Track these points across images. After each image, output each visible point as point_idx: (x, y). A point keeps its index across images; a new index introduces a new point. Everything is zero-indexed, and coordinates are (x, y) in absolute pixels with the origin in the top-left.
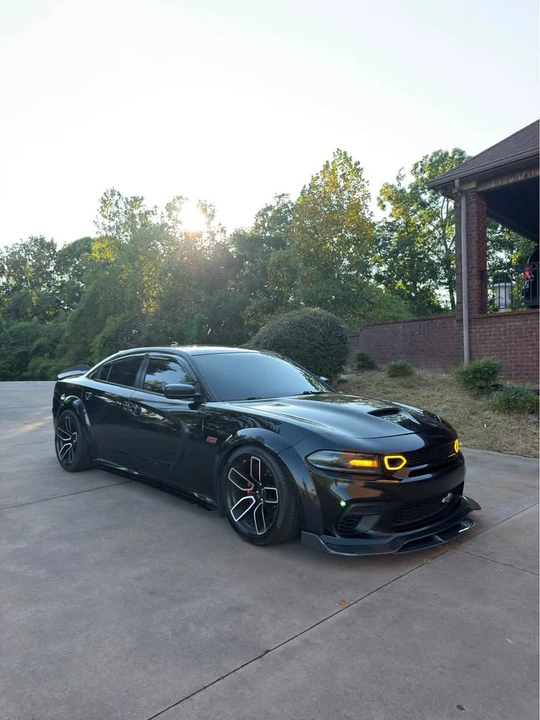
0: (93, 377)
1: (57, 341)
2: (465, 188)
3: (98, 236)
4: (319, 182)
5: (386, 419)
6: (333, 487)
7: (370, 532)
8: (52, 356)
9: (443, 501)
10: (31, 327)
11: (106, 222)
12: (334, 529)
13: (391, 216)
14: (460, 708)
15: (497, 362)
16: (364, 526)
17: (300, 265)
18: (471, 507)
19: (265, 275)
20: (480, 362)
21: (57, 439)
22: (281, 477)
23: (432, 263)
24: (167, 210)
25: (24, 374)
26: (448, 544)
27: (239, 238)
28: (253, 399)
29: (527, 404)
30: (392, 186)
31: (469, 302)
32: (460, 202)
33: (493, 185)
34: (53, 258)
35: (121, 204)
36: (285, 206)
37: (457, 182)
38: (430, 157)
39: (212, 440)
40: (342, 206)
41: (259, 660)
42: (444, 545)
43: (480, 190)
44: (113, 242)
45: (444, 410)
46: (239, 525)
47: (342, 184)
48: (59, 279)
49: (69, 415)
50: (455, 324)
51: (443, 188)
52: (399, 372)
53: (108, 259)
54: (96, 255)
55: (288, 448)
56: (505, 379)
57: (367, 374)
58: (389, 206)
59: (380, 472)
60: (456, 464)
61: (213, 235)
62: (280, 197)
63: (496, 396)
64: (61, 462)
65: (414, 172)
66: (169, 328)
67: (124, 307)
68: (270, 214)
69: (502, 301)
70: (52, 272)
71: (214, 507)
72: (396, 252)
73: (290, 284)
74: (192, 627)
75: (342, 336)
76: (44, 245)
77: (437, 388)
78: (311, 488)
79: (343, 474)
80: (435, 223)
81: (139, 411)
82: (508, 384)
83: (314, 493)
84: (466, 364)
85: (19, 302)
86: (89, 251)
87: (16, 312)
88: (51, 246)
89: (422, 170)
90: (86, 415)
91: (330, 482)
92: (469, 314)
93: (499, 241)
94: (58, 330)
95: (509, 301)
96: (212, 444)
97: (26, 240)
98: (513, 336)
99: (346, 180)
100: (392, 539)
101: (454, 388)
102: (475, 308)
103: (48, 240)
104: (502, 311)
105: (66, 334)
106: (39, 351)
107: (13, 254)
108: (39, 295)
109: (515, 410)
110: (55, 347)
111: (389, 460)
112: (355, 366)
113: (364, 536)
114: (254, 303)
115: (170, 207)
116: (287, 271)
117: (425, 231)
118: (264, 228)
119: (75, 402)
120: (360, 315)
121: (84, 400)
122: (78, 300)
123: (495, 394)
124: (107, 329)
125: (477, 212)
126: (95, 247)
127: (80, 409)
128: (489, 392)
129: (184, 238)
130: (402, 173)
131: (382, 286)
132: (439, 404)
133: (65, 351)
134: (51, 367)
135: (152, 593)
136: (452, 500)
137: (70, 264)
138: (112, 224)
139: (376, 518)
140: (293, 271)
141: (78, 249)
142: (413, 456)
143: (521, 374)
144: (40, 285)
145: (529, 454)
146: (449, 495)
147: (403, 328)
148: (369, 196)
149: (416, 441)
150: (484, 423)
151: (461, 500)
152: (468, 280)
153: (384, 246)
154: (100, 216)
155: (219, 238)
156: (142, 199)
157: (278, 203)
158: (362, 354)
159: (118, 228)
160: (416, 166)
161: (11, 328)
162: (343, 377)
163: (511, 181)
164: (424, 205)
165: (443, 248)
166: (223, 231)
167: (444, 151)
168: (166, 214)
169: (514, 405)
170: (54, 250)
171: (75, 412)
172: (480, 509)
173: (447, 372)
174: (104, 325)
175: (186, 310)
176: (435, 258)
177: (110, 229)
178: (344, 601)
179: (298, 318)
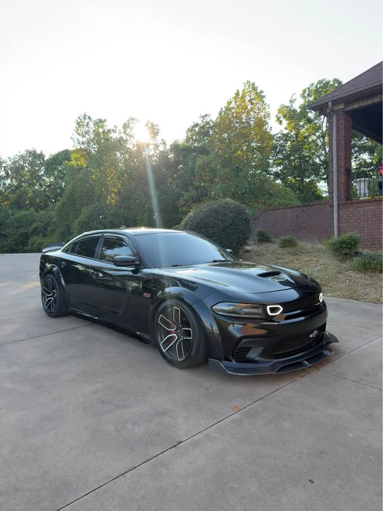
0: (66, 251)
1: (48, 225)
2: (336, 108)
3: (74, 148)
4: (233, 105)
5: (270, 279)
6: (231, 328)
7: (257, 358)
8: (45, 235)
9: (311, 336)
10: (29, 215)
11: (80, 138)
12: (231, 356)
13: (286, 129)
14: (311, 481)
15: (358, 235)
16: (252, 355)
17: (219, 167)
18: (331, 340)
19: (193, 174)
20: (345, 236)
21: (43, 295)
22: (194, 321)
23: (315, 164)
24: (123, 128)
25: (26, 248)
26: (313, 366)
27: (175, 148)
28: (177, 266)
29: (378, 266)
30: (287, 107)
31: (338, 192)
32: (332, 119)
33: (356, 106)
34: (42, 165)
35: (91, 125)
36: (208, 123)
37: (330, 104)
38: (315, 85)
39: (147, 295)
40: (249, 124)
41: (173, 449)
42: (310, 367)
43: (347, 109)
44: (85, 153)
45: (319, 271)
46: (166, 354)
47: (249, 107)
48: (47, 180)
49: (50, 278)
50: (328, 209)
51: (320, 108)
52: (287, 244)
53: (81, 166)
54: (73, 162)
55: (199, 301)
56: (364, 248)
57: (265, 246)
58: (285, 122)
59: (264, 317)
60: (320, 310)
61: (157, 146)
62: (203, 117)
63: (356, 260)
64: (45, 310)
65: (303, 96)
66: (126, 215)
67: (94, 200)
68: (197, 129)
69: (362, 192)
70: (42, 175)
71: (149, 341)
72: (289, 156)
73: (211, 181)
74: (129, 426)
75: (246, 219)
76: (36, 156)
77: (314, 254)
78: (215, 328)
79: (237, 319)
80: (317, 134)
81: (98, 275)
82: (365, 251)
83: (218, 332)
84: (335, 237)
85: (20, 197)
86: (69, 160)
87: (18, 204)
88: (41, 156)
89: (309, 95)
90: (62, 278)
91: (229, 324)
92: (338, 201)
93: (365, 147)
94: (49, 216)
95: (367, 191)
96: (147, 298)
97: (23, 152)
98: (370, 217)
99: (252, 104)
100: (272, 363)
101: (326, 255)
102: (343, 197)
103: (38, 152)
104: (362, 198)
105: (55, 220)
106: (35, 232)
107: (14, 163)
108: (34, 192)
109: (369, 270)
110: (46, 229)
111: (270, 308)
112: (256, 239)
113: (252, 361)
114: (186, 195)
115: (126, 126)
116: (209, 171)
117: (310, 140)
118: (193, 140)
119: (54, 269)
120: (262, 203)
121: (60, 267)
122: (60, 195)
123: (355, 259)
124: (83, 215)
125: (345, 126)
126: (73, 156)
127: (58, 274)
128: (351, 257)
129: (136, 148)
130: (294, 98)
131: (279, 181)
132: (315, 266)
133: (53, 231)
134: (44, 243)
135: (103, 402)
136: (317, 336)
137: (56, 169)
138: (84, 140)
139: (261, 349)
140: (213, 171)
141: (60, 158)
142: (288, 306)
143: (375, 244)
144: (34, 185)
145: (377, 302)
146: (315, 332)
147: (291, 212)
148: (269, 115)
149: (293, 294)
150: (347, 279)
151: (323, 335)
152: (338, 176)
153: (280, 152)
154: (75, 133)
155: (161, 148)
156: (105, 120)
157: (203, 121)
158: (261, 232)
159: (89, 142)
160: (304, 91)
161: (15, 216)
162: (248, 248)
163: (370, 102)
164: (309, 121)
165: (323, 152)
166: (164, 143)
167: (327, 80)
168: (122, 131)
169: (370, 267)
170: (43, 159)
171: (54, 276)
172: (337, 341)
173: (322, 243)
174: (80, 213)
175: (138, 201)
176: (317, 160)
177: (83, 143)
178: (236, 407)
179: (215, 206)
